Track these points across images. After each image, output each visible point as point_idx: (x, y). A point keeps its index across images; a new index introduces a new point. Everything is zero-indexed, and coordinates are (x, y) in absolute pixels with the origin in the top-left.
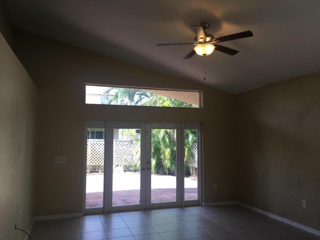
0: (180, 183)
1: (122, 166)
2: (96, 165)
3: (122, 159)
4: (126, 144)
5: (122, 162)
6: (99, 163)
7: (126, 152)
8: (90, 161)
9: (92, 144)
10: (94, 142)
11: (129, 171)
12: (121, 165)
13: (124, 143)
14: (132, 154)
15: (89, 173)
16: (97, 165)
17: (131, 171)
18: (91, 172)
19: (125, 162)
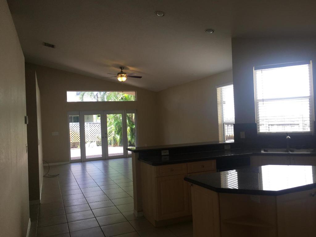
1: (96, 142)
3: (95, 137)
4: (98, 126)
5: (95, 139)
12: (94, 142)
16: (76, 142)
19: (97, 139)
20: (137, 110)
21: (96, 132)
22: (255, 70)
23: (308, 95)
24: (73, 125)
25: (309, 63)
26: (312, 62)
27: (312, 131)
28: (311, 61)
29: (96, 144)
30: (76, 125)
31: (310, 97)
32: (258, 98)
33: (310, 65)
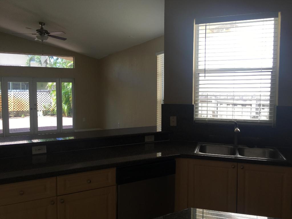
0: (60, 121)
1: (42, 111)
2: (19, 110)
3: (41, 106)
4: (45, 94)
5: (41, 108)
6: (21, 109)
7: (45, 101)
8: (14, 107)
9: (14, 94)
10: (16, 92)
11: (48, 115)
12: (40, 111)
13: (43, 93)
14: (50, 102)
15: (13, 117)
17: (49, 115)
18: (15, 116)
19: (44, 108)
20: (74, 79)
21: (42, 100)
22: (196, 24)
23: (270, 65)
24: (17, 93)
25: (276, 16)
26: (282, 14)
27: (272, 120)
28: (279, 14)
29: (42, 113)
30: (20, 93)
31: (273, 68)
32: (200, 68)
33: (277, 18)
